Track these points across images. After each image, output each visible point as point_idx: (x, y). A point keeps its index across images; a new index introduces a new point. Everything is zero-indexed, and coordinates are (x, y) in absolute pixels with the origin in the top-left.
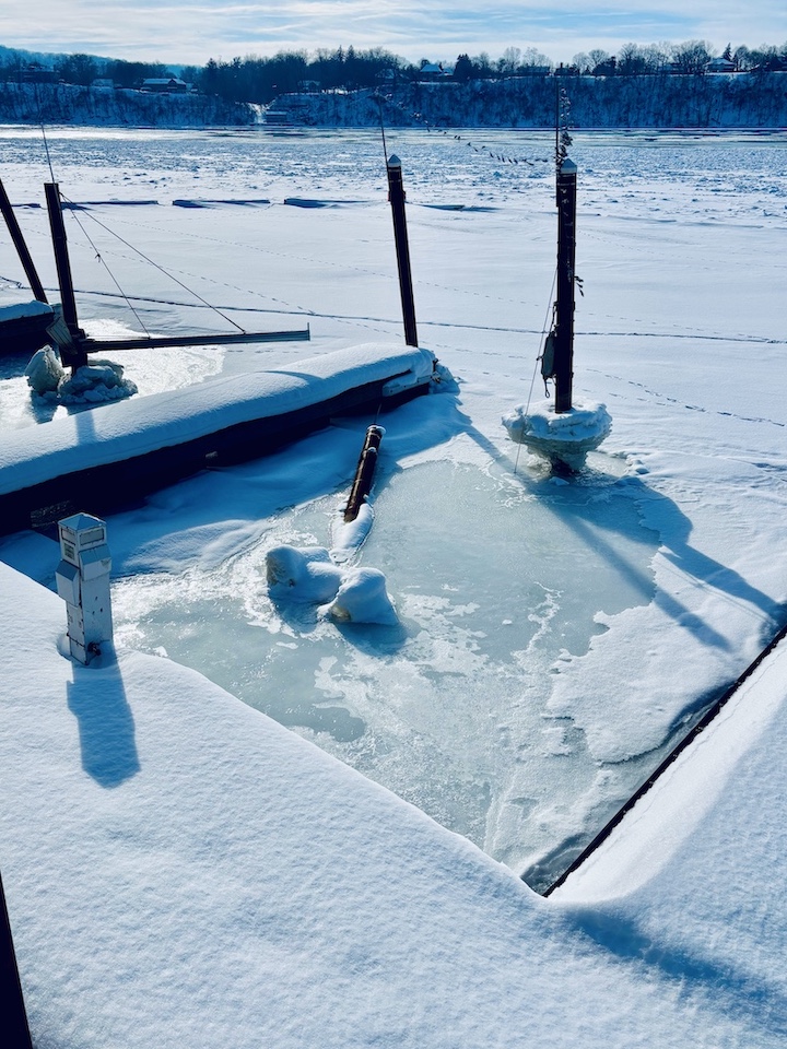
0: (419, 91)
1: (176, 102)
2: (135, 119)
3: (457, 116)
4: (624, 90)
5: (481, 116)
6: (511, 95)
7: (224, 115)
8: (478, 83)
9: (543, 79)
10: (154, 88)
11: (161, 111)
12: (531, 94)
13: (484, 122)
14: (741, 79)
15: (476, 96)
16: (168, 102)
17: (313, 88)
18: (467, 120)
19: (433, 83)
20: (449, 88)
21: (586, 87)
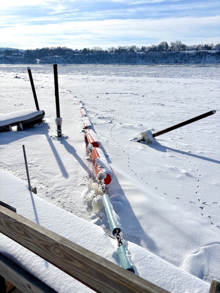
0: (74, 56)
1: (19, 59)
2: (9, 62)
3: (82, 61)
4: (119, 56)
5: (88, 61)
6: (94, 57)
7: (30, 62)
8: (87, 54)
9: (101, 54)
10: (14, 56)
11: (15, 61)
12: (99, 56)
13: (88, 62)
14: (143, 53)
15: (87, 57)
16: (17, 59)
17: (51, 55)
18: (85, 62)
19: (78, 54)
20: (81, 55)
21: (111, 55)
